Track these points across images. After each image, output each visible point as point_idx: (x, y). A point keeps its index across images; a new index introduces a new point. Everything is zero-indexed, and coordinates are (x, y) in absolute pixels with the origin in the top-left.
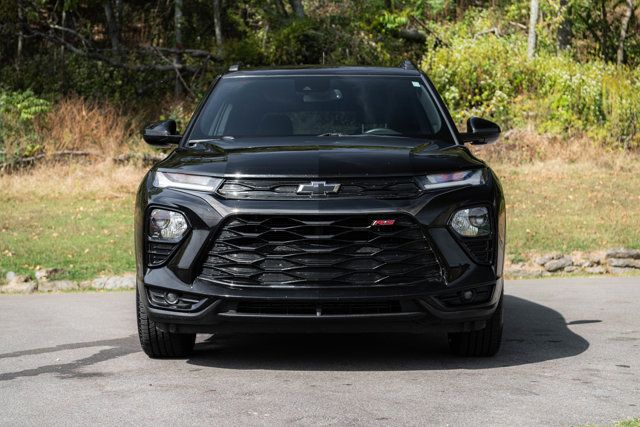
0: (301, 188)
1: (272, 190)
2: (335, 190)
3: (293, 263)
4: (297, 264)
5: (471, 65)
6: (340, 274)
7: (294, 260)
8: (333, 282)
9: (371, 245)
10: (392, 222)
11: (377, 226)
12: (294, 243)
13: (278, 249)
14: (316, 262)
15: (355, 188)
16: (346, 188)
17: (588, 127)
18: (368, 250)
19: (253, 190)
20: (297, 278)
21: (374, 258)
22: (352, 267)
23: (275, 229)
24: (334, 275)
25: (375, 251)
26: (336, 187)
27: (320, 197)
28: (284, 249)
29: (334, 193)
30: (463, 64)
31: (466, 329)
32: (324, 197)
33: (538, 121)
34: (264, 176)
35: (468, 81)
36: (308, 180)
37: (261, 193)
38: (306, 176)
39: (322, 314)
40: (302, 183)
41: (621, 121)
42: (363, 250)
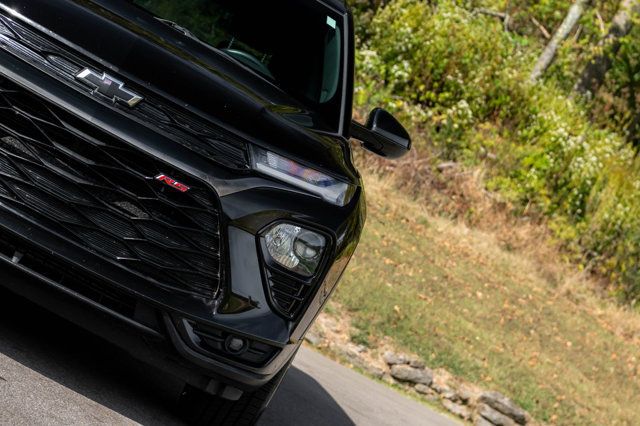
0: (85, 73)
1: (44, 54)
2: (131, 102)
3: (17, 170)
4: (22, 174)
5: (448, 46)
6: (74, 220)
7: (21, 167)
8: (57, 226)
9: (137, 204)
10: (184, 188)
11: (161, 183)
12: (33, 144)
13: (8, 140)
14: (50, 187)
15: (160, 115)
16: (147, 108)
17: (555, 215)
18: (132, 209)
19: (17, 40)
20: (12, 194)
21: (133, 225)
22: (97, 220)
23: (18, 111)
24: (66, 217)
25: (141, 215)
26: (135, 98)
27: (105, 100)
28: (17, 145)
29: (127, 105)
30: (438, 38)
31: (211, 389)
32: (110, 102)
33: (495, 171)
34: (43, 29)
35: (431, 64)
36: (101, 69)
37: (26, 50)
38: (101, 61)
39: (19, 262)
40: (91, 68)
41: (603, 230)
42: (125, 205)
